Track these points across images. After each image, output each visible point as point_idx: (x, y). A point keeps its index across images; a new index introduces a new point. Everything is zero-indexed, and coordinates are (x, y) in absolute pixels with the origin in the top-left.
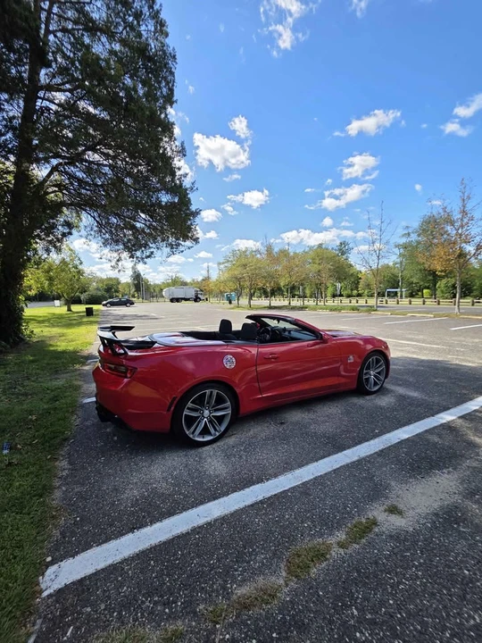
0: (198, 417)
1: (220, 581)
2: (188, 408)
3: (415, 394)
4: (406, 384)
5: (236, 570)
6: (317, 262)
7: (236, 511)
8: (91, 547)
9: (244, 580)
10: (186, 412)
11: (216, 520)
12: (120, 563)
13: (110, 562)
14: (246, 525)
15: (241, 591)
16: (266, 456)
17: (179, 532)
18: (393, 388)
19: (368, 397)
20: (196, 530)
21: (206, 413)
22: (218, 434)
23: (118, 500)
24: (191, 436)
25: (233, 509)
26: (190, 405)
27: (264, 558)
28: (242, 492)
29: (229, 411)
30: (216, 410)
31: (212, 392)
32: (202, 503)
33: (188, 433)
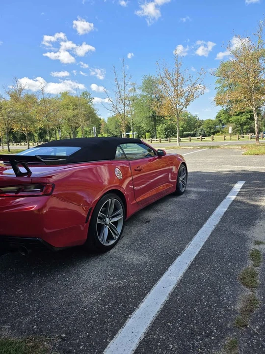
0: (104, 225)
1: (222, 309)
3: (204, 190)
4: (195, 186)
5: (224, 300)
7: (184, 275)
9: (233, 302)
10: (98, 221)
11: (179, 284)
12: (145, 337)
13: (137, 341)
14: (199, 279)
15: (239, 306)
16: (162, 242)
17: (163, 301)
18: (192, 189)
19: (181, 196)
20: (173, 295)
21: (107, 219)
22: (117, 237)
23: (85, 308)
24: (102, 243)
25: (181, 274)
26: (100, 214)
27: (230, 288)
28: (174, 265)
29: (121, 217)
30: (113, 217)
31: (112, 201)
32: (155, 281)
33: (100, 240)
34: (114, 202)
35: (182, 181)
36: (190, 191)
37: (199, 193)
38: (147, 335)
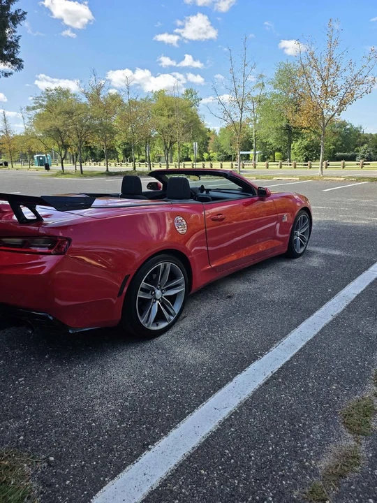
0: (151, 299)
1: (295, 463)
2: (142, 289)
3: (337, 253)
4: (324, 245)
5: (303, 448)
6: (166, 113)
7: (255, 393)
8: (104, 483)
9: (317, 454)
10: (140, 295)
11: (240, 408)
12: (160, 486)
13: (146, 490)
14: (276, 404)
15: (324, 464)
17: (208, 431)
18: (317, 249)
19: (296, 260)
20: (225, 424)
21: (158, 292)
22: (172, 318)
23: (94, 421)
24: (146, 325)
25: (249, 391)
26: (143, 284)
27: (320, 428)
28: (244, 373)
29: (182, 289)
30: (168, 289)
31: (165, 266)
32: (207, 396)
33: (142, 321)
34: (168, 267)
35: (300, 237)
36: (314, 253)
37: (327, 257)
38: (164, 482)
